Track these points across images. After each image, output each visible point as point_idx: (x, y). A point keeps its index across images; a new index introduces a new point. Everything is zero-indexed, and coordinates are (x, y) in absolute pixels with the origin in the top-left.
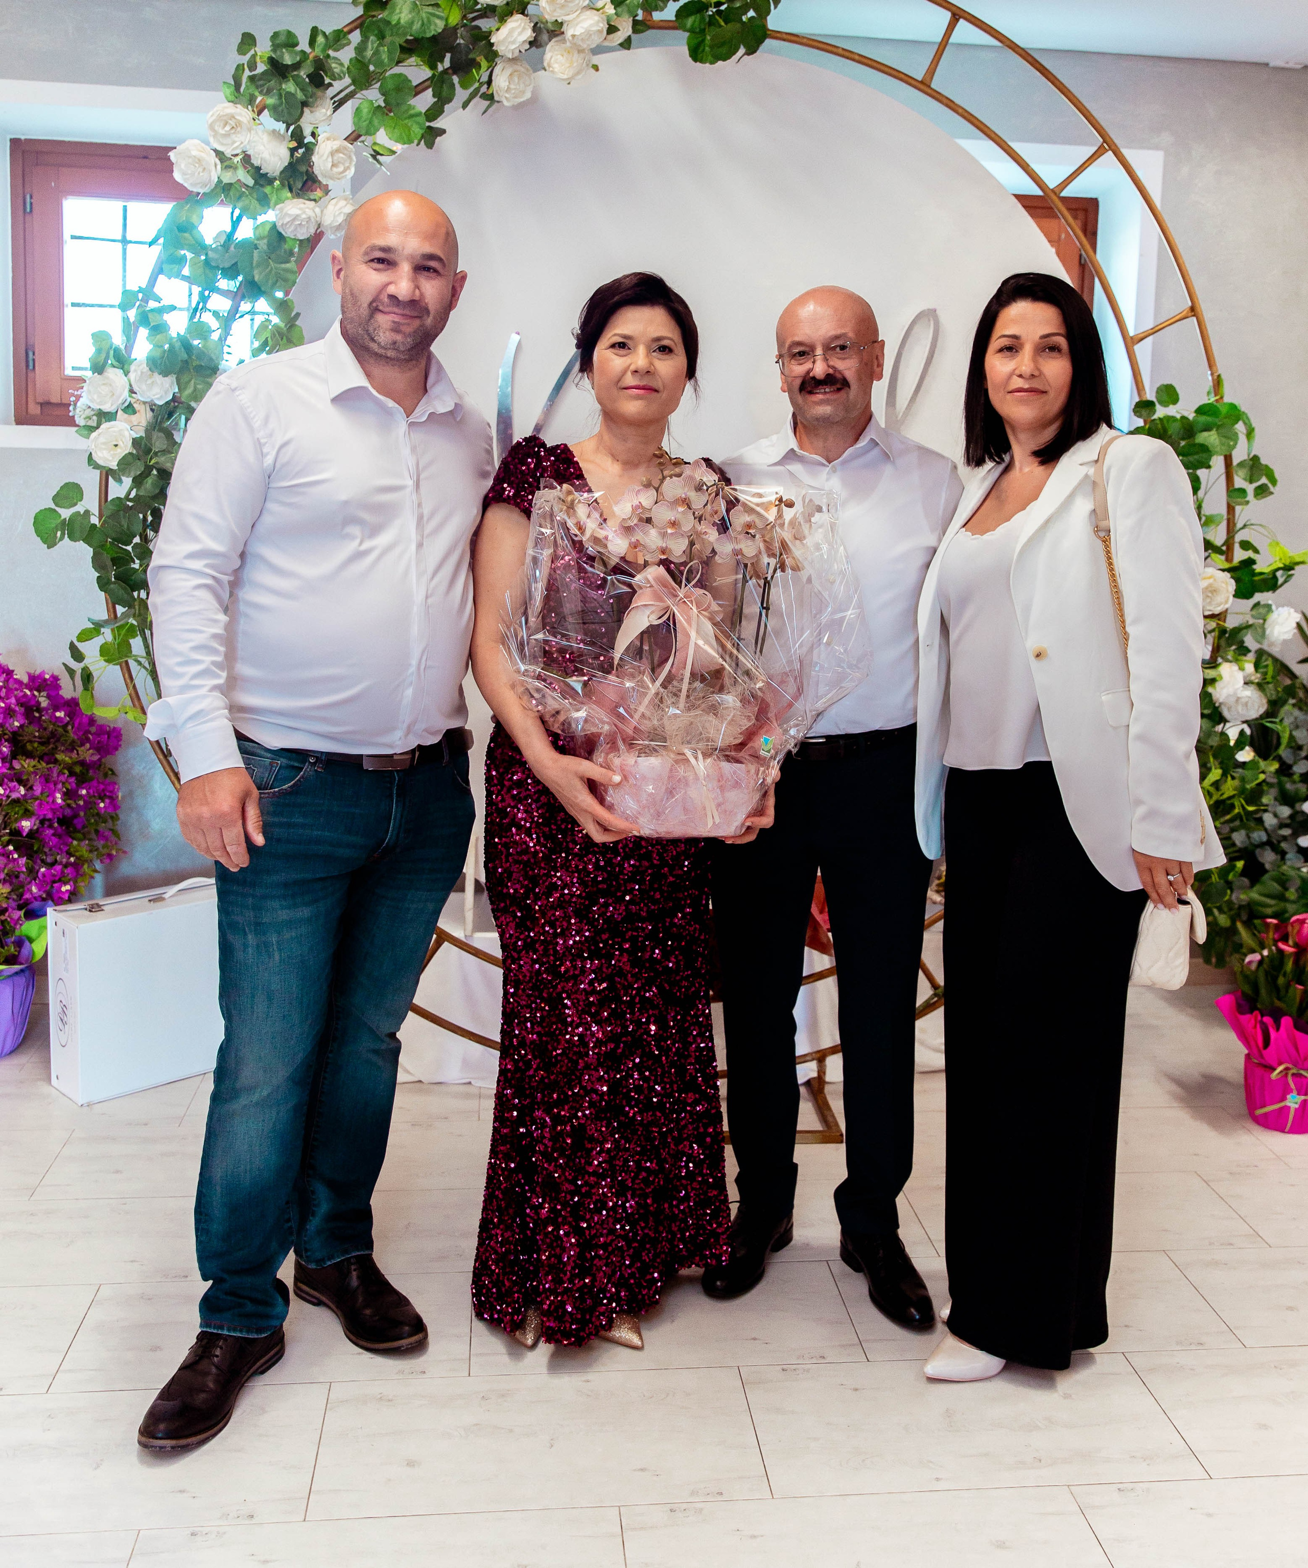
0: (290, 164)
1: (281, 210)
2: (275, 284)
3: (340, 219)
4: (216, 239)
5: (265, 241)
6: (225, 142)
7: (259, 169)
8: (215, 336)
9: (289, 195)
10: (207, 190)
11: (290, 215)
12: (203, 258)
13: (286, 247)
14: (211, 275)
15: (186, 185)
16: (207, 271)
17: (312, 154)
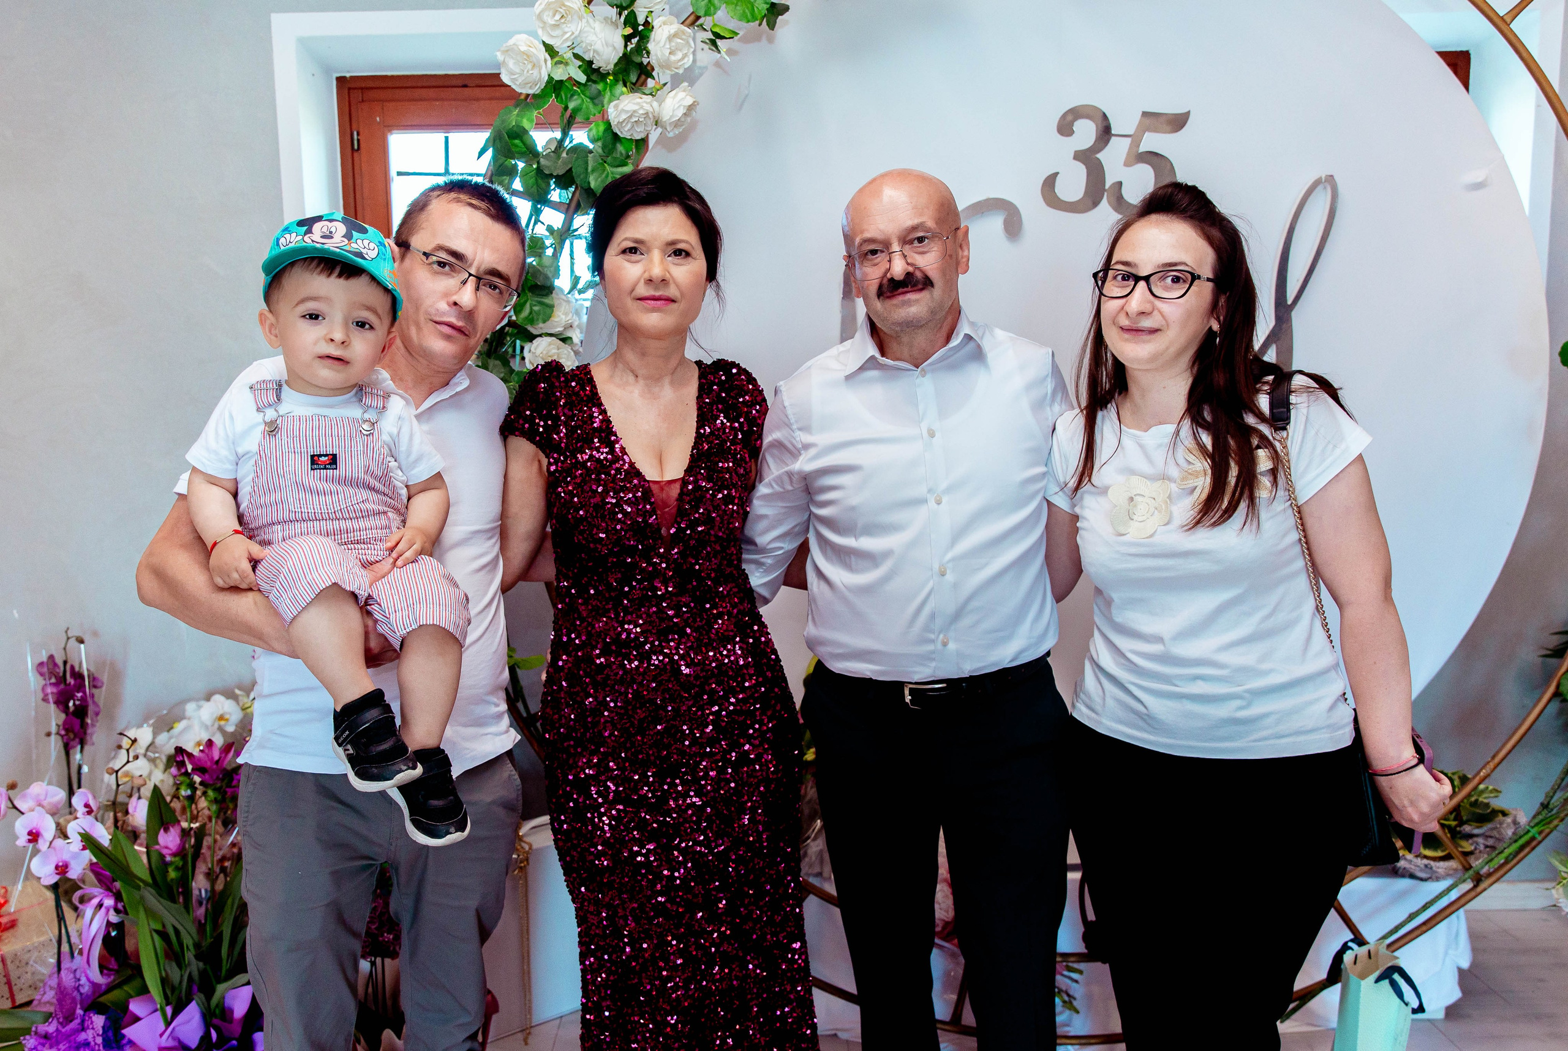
0: (625, 55)
1: (616, 106)
3: (680, 113)
4: (546, 147)
5: (600, 144)
6: (554, 33)
7: (591, 63)
8: (549, 252)
9: (624, 89)
10: (535, 90)
11: (627, 112)
12: (535, 166)
13: (620, 148)
14: (543, 185)
15: (514, 87)
16: (540, 181)
17: (648, 42)
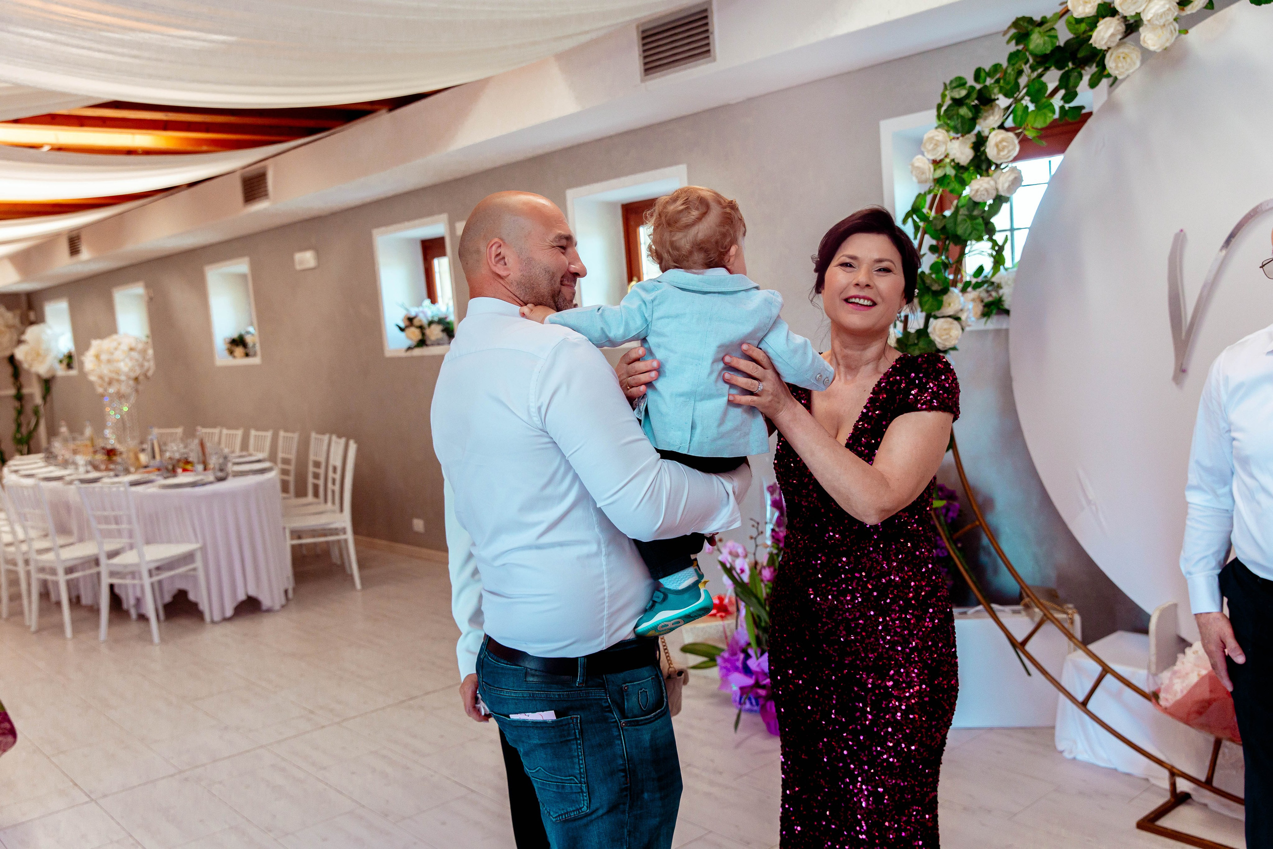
0: (974, 156)
2: (970, 234)
6: (934, 153)
9: (977, 175)
11: (978, 188)
13: (979, 209)
